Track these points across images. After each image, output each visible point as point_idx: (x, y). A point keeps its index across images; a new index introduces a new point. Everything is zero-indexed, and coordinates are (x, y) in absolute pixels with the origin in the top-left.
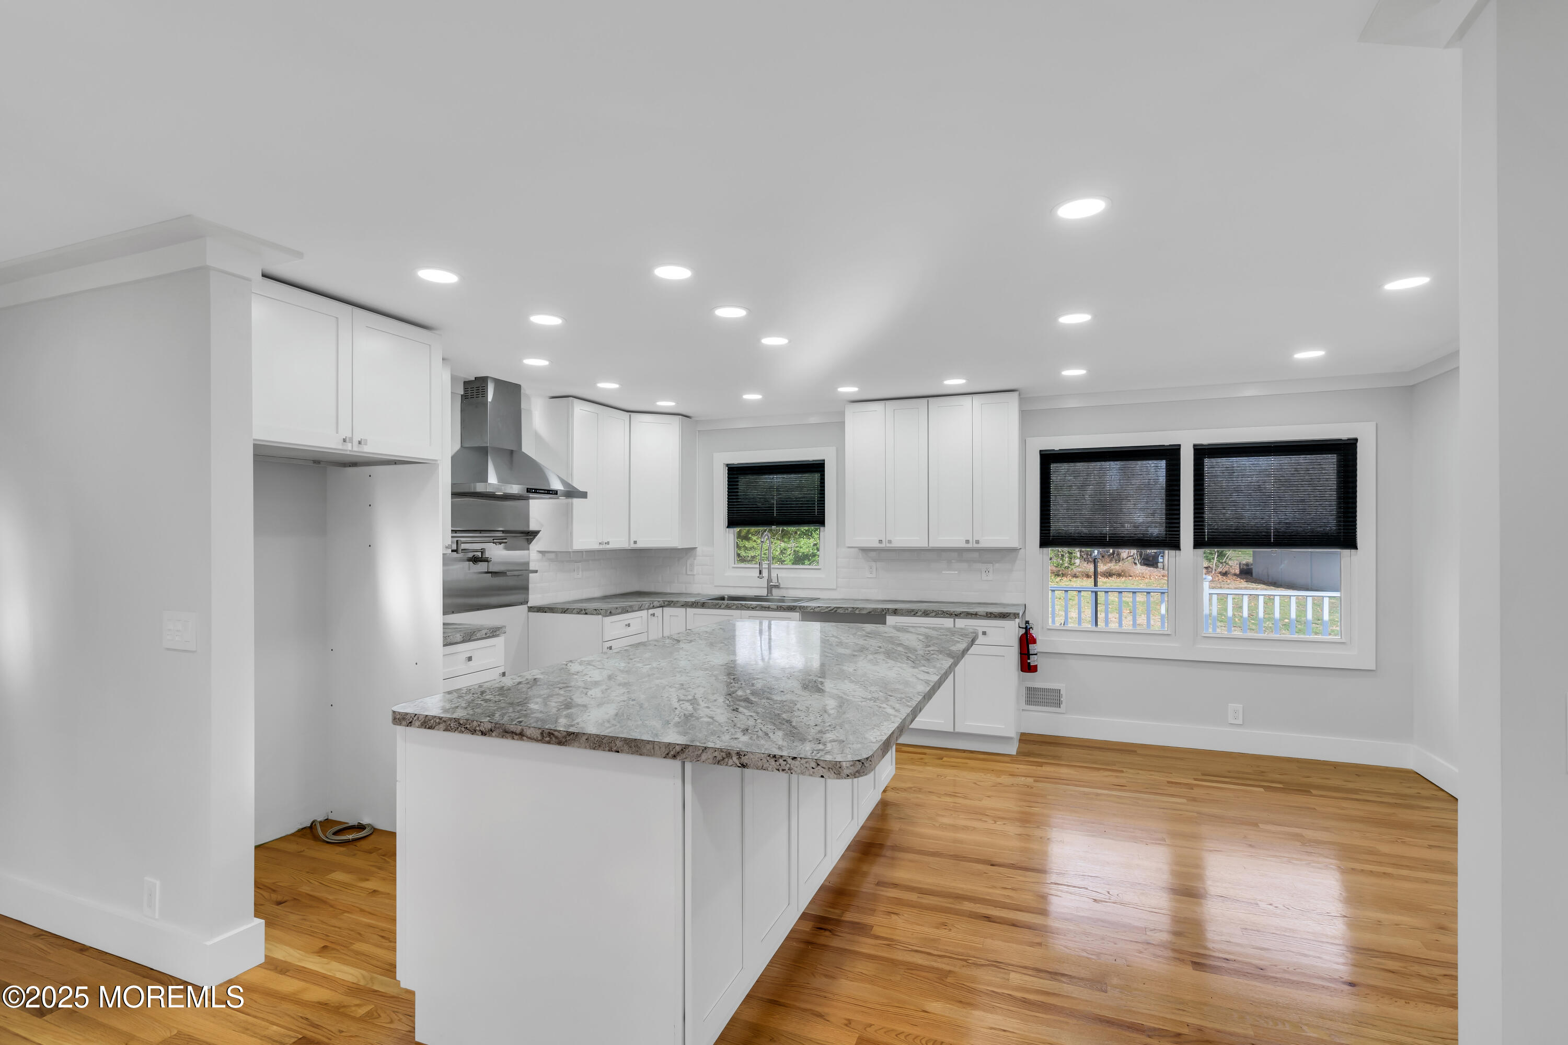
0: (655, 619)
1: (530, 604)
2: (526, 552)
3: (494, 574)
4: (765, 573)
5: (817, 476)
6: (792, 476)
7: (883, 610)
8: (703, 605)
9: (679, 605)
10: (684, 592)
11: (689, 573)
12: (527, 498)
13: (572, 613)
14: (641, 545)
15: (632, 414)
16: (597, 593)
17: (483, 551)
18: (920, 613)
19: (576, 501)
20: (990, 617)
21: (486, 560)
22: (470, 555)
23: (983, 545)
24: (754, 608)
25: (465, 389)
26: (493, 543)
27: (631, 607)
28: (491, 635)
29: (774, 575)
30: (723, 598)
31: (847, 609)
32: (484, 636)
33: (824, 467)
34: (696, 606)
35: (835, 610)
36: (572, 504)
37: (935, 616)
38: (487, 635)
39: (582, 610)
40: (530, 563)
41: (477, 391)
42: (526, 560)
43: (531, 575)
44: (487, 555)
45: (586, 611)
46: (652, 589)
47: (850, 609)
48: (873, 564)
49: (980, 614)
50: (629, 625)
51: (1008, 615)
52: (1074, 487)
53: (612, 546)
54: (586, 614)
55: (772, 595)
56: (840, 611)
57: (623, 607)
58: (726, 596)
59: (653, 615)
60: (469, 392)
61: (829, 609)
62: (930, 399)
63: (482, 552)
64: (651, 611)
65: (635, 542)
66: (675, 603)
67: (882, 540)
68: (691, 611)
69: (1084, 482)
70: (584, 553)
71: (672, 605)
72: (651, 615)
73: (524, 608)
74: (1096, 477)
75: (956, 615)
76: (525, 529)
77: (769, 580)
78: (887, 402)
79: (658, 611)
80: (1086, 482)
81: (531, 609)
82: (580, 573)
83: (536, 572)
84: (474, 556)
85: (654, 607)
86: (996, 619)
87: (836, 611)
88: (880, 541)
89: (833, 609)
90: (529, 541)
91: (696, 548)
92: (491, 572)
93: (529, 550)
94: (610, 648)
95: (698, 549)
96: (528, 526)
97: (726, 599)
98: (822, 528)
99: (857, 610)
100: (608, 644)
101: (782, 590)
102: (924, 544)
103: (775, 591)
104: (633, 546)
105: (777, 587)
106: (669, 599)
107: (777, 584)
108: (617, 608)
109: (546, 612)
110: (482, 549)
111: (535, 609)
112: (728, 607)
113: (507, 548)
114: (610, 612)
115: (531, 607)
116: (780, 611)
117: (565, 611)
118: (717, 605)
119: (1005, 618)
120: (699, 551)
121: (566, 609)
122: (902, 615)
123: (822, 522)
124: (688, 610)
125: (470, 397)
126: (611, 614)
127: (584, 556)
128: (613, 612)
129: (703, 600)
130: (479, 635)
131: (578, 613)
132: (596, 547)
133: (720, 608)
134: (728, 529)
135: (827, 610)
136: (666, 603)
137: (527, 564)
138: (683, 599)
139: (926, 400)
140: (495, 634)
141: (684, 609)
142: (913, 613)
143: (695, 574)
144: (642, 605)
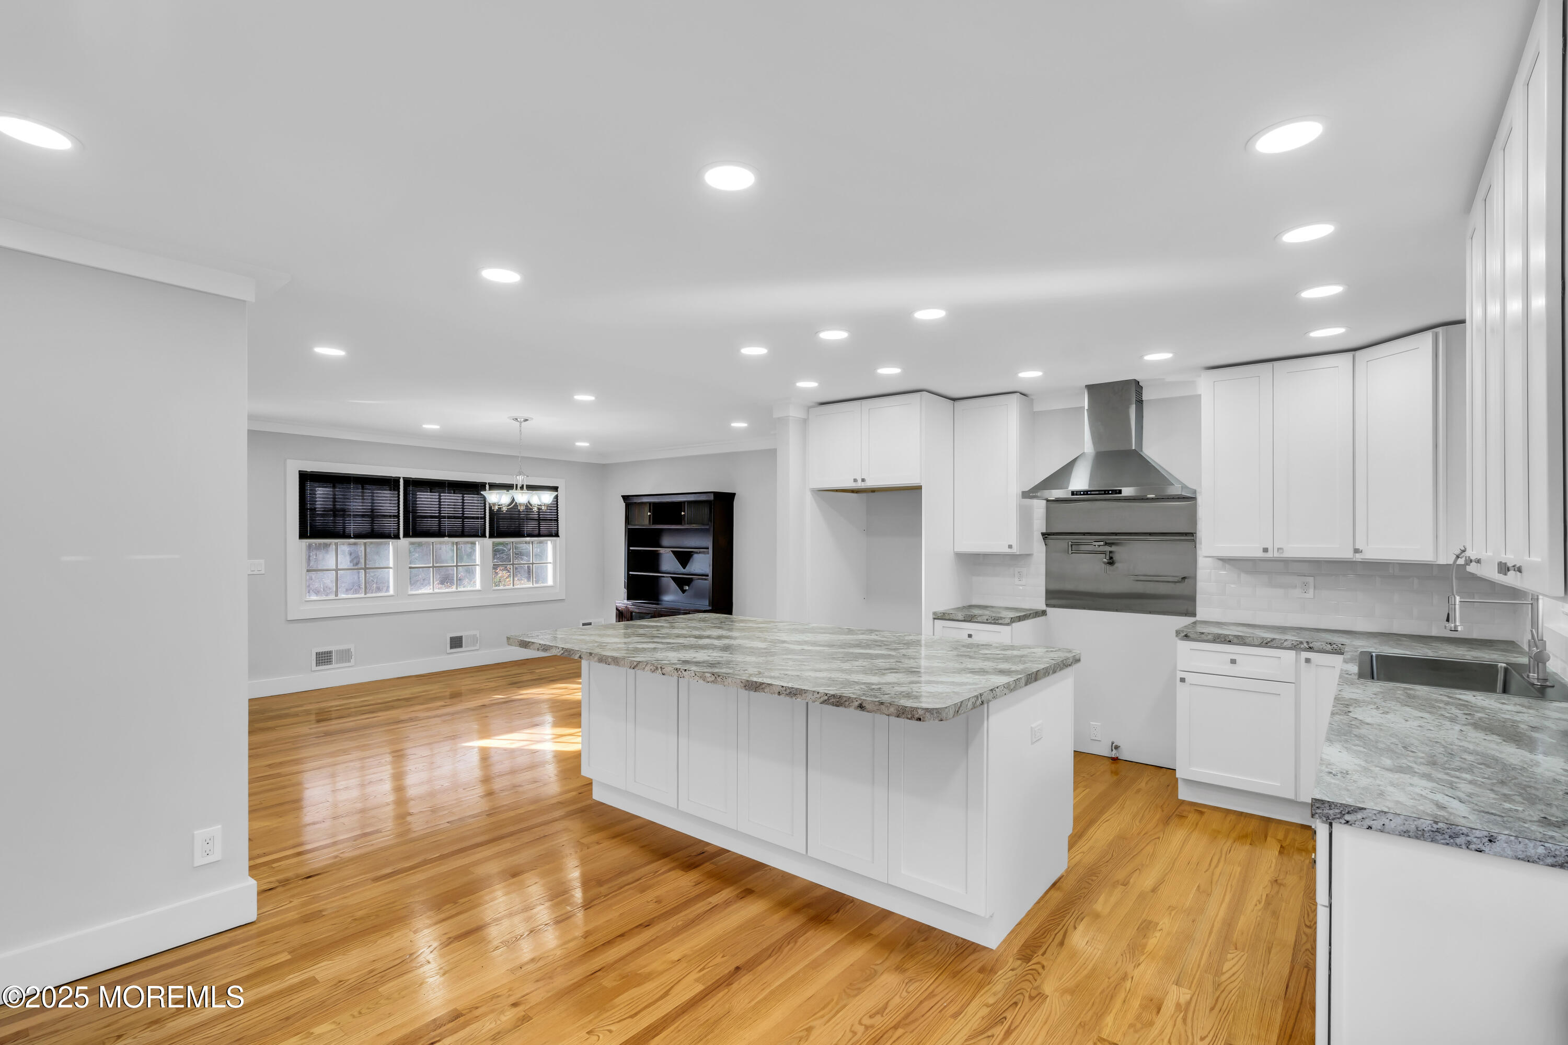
144: (1273, 640)
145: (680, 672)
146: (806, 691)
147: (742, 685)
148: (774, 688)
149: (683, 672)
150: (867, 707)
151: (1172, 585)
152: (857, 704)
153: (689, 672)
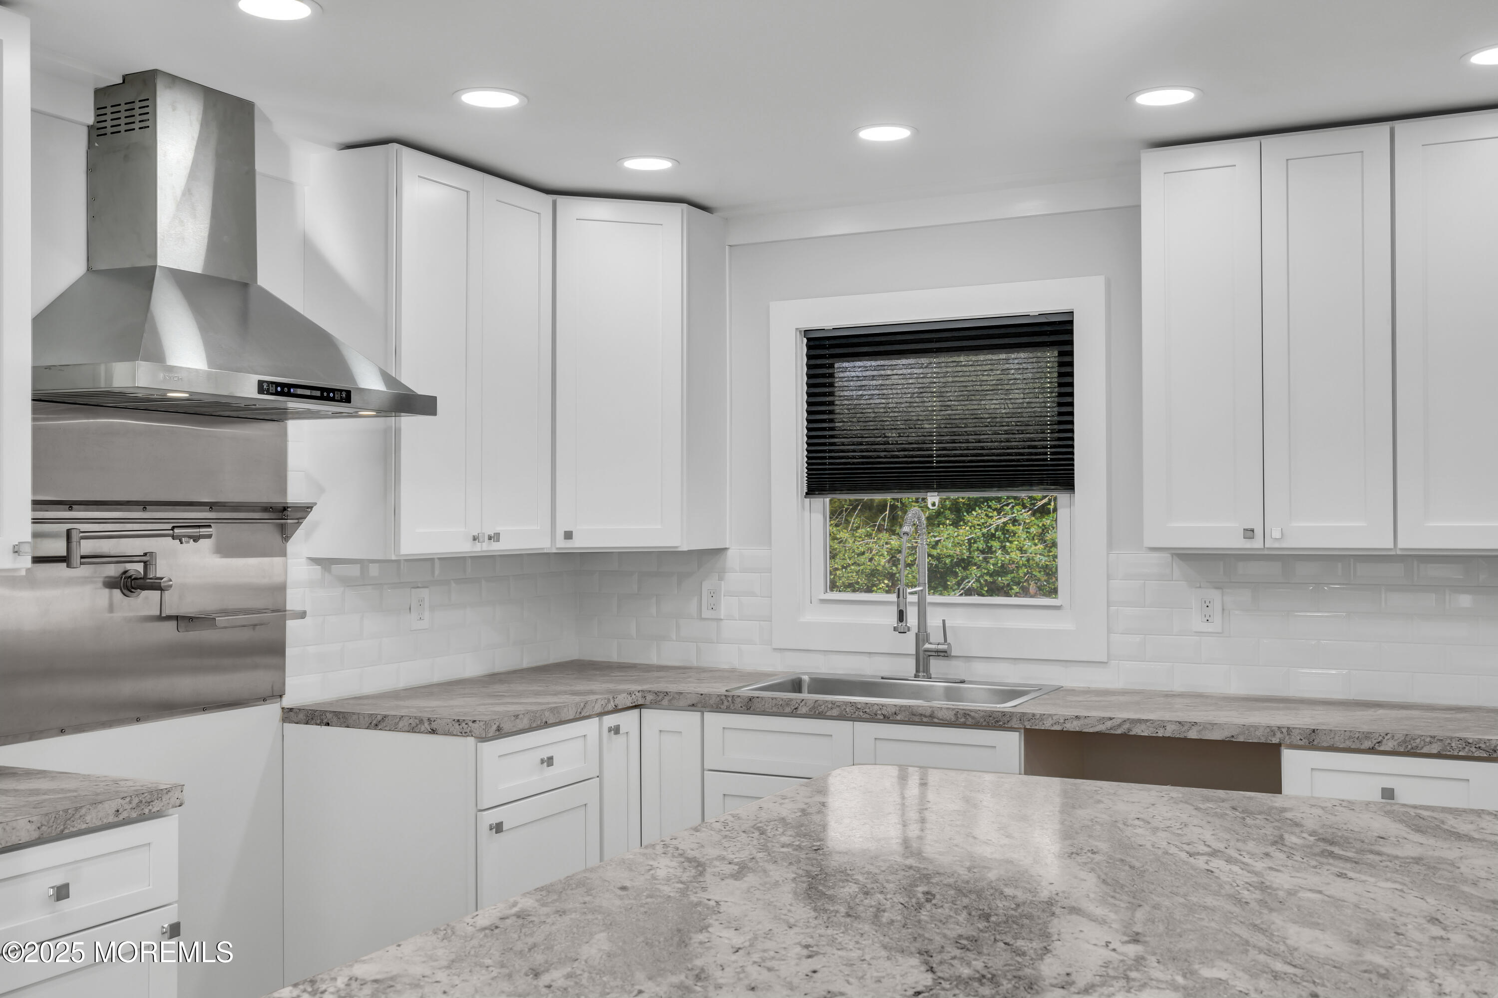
0: (619, 741)
1: (288, 701)
2: (277, 560)
3: (182, 620)
4: (912, 619)
5: (1050, 356)
6: (982, 358)
8: (749, 706)
9: (683, 703)
10: (695, 664)
11: (706, 614)
12: (279, 416)
13: (395, 728)
14: (581, 542)
15: (561, 199)
16: (472, 668)
17: (147, 560)
19: (409, 423)
21: (157, 586)
22: (113, 570)
24: (887, 719)
25: (100, 110)
26: (174, 537)
27: (554, 710)
28: (134, 815)
29: (934, 621)
30: (796, 685)
32: (111, 819)
33: (1071, 332)
34: (728, 707)
36: (398, 432)
38: (121, 817)
39: (421, 721)
40: (289, 592)
41: (128, 113)
42: (277, 579)
43: (291, 624)
44: (161, 570)
45: (434, 725)
46: (614, 657)
48: (1215, 595)
50: (549, 761)
53: (505, 545)
54: (433, 732)
55: (929, 677)
57: (535, 712)
58: (806, 678)
59: (616, 730)
60: (109, 117)
62: (1399, 126)
63: (145, 562)
64: (610, 720)
65: (568, 535)
66: (674, 698)
67: (1253, 531)
68: (714, 720)
70: (437, 563)
71: (665, 702)
72: (610, 730)
73: (272, 711)
76: (272, 498)
77: (922, 636)
78: (1267, 140)
79: (628, 720)
81: (290, 715)
82: (427, 614)
83: (302, 615)
84: (125, 572)
85: (616, 710)
88: (1249, 533)
89: (1120, 726)
90: (285, 534)
91: (726, 549)
92: (169, 618)
93: (283, 554)
94: (498, 828)
95: (730, 553)
96: (284, 491)
97: (805, 688)
98: (1062, 498)
99: (1195, 729)
100: (492, 817)
101: (954, 663)
102: (1382, 541)
103: (936, 665)
104: (562, 544)
105: (943, 654)
106: (656, 687)
107: (944, 647)
108: (517, 716)
109: (328, 724)
110: (145, 554)
111: (301, 716)
112: (817, 713)
113: (224, 550)
114: (499, 729)
115: (291, 710)
116: (964, 726)
117: (377, 723)
118: (788, 705)
120: (733, 557)
121: (379, 718)
123: (1066, 481)
124: (708, 715)
125: (109, 130)
126: (501, 733)
127: (437, 572)
128: (507, 727)
129: (746, 691)
130: (92, 818)
131: (413, 730)
132: (465, 547)
133: (794, 713)
134: (808, 500)
136: (650, 697)
137: (281, 589)
138: (692, 687)
139: (1385, 127)
140: (146, 811)
141: (695, 716)
143: (722, 618)
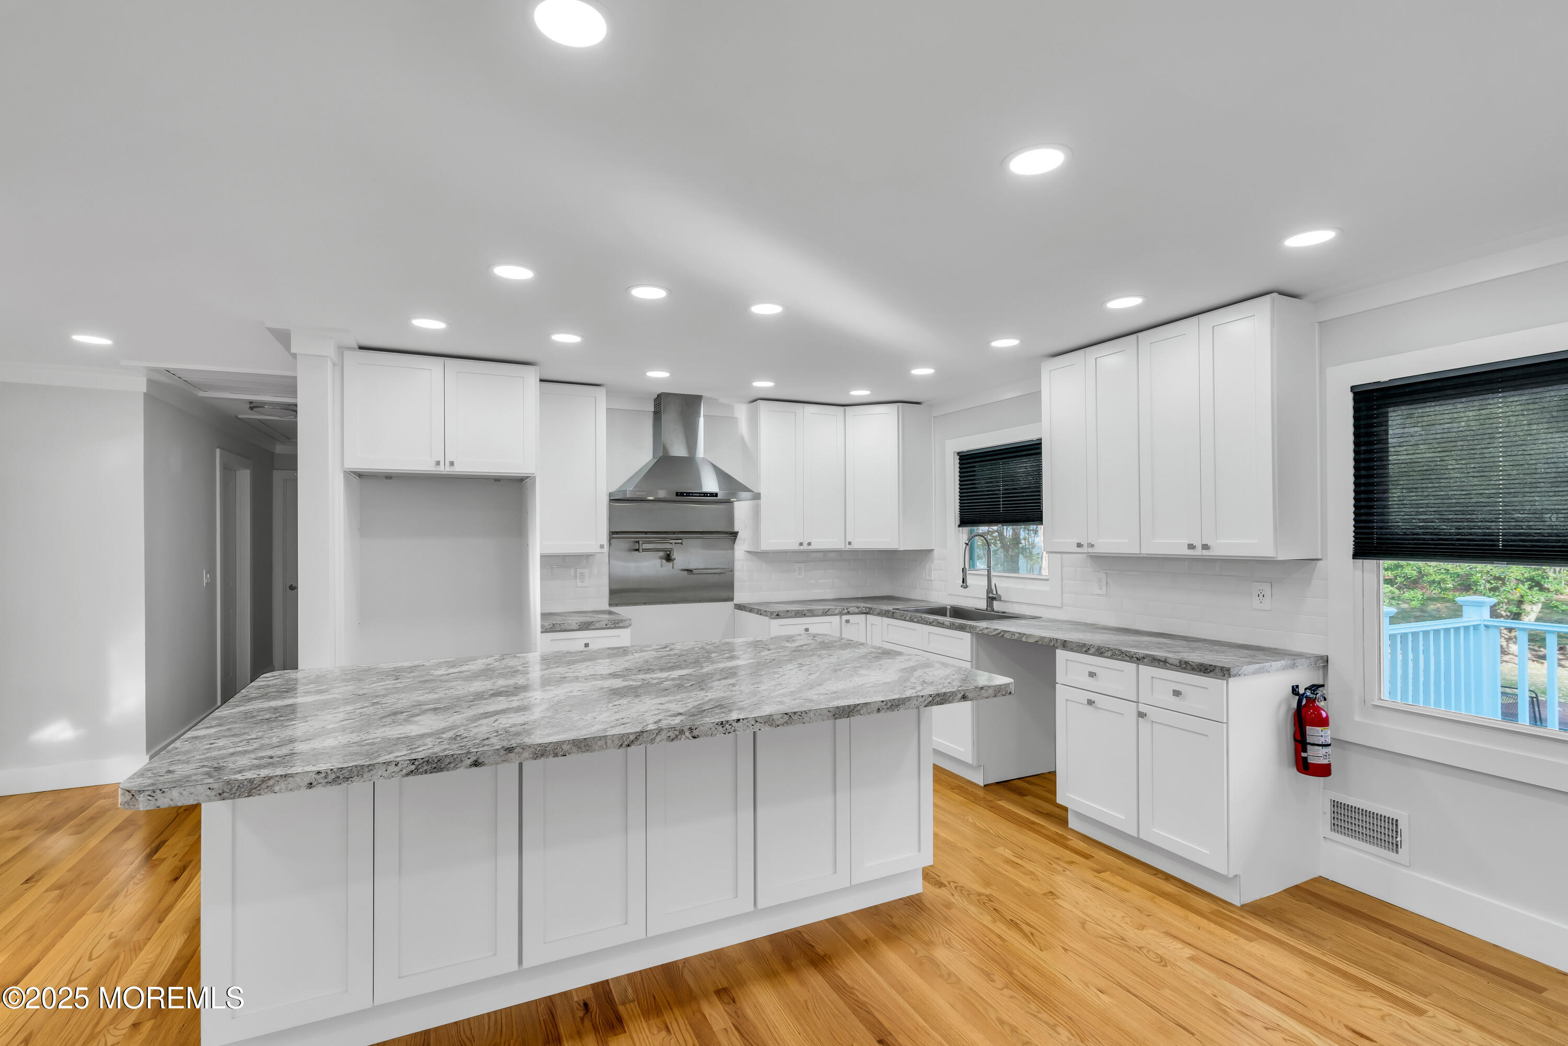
0: (850, 625)
1: (736, 601)
2: (724, 552)
3: (686, 572)
7: (1051, 640)
11: (928, 578)
14: (855, 546)
16: (829, 595)
17: (670, 550)
18: (1092, 651)
20: (1185, 668)
21: (674, 559)
23: (1216, 551)
24: (931, 624)
27: (811, 611)
28: (613, 626)
29: (993, 584)
31: (1013, 634)
32: (604, 626)
35: (1002, 633)
36: (760, 505)
37: (1111, 657)
39: (759, 611)
40: (735, 563)
42: (729, 560)
43: (736, 574)
46: (901, 595)
47: (1017, 635)
48: (1103, 576)
49: (1170, 661)
50: (807, 630)
51: (1211, 668)
52: (1422, 447)
53: (815, 547)
55: (993, 609)
56: (1006, 635)
57: (801, 610)
58: (949, 607)
59: (848, 622)
61: (997, 632)
64: (845, 617)
65: (849, 543)
66: (873, 610)
67: (1081, 544)
69: (1445, 435)
71: (871, 612)
72: (845, 621)
73: (729, 605)
74: (1472, 423)
75: (1137, 658)
77: (989, 590)
78: (1088, 350)
79: (855, 618)
80: (1449, 435)
81: (740, 607)
85: (848, 613)
86: (1193, 672)
87: (1003, 635)
89: (1000, 633)
90: (734, 542)
92: (684, 570)
93: (727, 550)
95: (933, 551)
96: (731, 526)
102: (1134, 550)
104: (848, 547)
105: (997, 599)
107: (997, 596)
109: (742, 610)
111: (744, 608)
112: (911, 620)
114: (778, 615)
115: (738, 605)
117: (751, 611)
118: (903, 616)
119: (1208, 673)
120: (936, 554)
121: (752, 609)
122: (1072, 650)
130: (597, 625)
131: (757, 613)
132: (795, 547)
134: (959, 528)
135: (994, 633)
136: (867, 610)
137: (731, 563)
142: (1084, 649)
143: (933, 579)
144: (829, 610)
145: (727, 726)
146: (909, 699)
147: (831, 714)
148: (872, 706)
149: (734, 724)
150: (969, 695)
151: (717, 576)
152: (960, 696)
153: (745, 721)
